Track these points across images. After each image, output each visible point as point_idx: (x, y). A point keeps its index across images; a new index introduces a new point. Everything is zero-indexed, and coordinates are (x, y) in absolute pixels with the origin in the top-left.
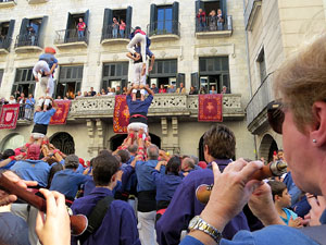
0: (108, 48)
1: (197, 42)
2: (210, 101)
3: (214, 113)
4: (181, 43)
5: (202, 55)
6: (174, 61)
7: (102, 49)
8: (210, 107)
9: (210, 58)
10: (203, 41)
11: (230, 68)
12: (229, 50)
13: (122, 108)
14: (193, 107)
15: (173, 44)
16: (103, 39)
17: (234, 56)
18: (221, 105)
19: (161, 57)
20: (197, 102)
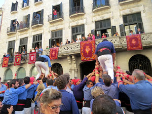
0: (73, 19)
1: (121, 8)
2: (133, 38)
3: (137, 45)
4: (111, 10)
5: (124, 14)
6: (109, 20)
7: (70, 20)
8: (134, 42)
9: (129, 15)
10: (124, 7)
11: (143, 18)
12: (141, 9)
13: (85, 48)
14: (123, 43)
15: (107, 11)
16: (70, 15)
17: (144, 11)
18: (140, 40)
19: (101, 19)
20: (125, 40)
